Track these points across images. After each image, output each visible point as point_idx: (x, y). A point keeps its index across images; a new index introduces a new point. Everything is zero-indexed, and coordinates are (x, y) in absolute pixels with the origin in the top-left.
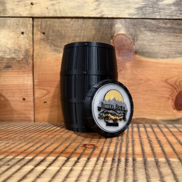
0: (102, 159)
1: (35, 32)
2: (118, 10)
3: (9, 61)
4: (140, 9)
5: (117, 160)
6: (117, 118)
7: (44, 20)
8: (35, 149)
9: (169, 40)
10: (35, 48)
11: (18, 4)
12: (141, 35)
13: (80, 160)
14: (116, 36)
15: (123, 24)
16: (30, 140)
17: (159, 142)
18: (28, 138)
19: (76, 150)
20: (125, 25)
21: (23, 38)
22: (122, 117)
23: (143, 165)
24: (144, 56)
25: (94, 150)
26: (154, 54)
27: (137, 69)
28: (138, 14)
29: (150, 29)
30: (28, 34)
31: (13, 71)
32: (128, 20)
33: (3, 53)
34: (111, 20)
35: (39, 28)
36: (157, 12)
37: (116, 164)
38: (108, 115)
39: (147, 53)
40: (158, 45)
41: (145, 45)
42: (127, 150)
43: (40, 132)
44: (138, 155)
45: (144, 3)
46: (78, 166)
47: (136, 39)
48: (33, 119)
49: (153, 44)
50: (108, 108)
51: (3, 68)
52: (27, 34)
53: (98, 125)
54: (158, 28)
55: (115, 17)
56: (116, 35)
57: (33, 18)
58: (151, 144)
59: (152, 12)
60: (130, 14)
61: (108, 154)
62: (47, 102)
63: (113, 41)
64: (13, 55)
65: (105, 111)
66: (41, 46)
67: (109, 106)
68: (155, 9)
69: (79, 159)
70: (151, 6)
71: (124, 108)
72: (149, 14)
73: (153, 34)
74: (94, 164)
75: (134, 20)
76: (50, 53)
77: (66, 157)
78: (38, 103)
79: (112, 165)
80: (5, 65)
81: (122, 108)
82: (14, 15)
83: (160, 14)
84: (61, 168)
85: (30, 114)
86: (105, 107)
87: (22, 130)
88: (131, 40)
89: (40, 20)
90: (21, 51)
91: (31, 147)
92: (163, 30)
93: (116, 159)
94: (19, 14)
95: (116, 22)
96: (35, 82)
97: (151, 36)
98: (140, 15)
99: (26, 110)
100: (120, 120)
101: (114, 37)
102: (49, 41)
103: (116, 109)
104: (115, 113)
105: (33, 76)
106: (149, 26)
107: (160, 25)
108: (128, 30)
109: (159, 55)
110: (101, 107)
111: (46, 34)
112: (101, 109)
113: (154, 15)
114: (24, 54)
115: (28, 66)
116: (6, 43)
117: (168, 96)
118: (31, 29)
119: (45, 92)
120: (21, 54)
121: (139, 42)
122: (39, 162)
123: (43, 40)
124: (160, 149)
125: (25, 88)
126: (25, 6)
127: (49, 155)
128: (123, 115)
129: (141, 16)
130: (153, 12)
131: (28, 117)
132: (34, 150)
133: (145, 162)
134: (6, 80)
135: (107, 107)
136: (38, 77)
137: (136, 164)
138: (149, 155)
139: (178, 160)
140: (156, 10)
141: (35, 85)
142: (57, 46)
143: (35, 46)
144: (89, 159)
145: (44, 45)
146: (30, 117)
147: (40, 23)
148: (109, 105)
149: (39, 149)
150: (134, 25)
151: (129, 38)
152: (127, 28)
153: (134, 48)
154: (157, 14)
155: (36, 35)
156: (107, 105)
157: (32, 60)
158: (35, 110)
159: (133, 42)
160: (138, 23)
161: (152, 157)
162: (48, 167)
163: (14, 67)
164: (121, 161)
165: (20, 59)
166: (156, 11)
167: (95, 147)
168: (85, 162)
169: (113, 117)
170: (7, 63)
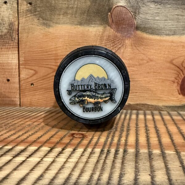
0: (89, 150)
5: (107, 152)
6: (100, 100)
8: (17, 138)
9: (176, 14)
10: (21, 20)
12: (143, 7)
13: (65, 150)
14: (114, 9)
16: (12, 127)
17: (157, 131)
18: (10, 125)
19: (61, 139)
21: (6, 9)
22: (107, 99)
23: (134, 157)
24: (147, 33)
25: (82, 140)
26: (157, 30)
27: (138, 48)
30: (12, 4)
37: (104, 156)
39: (150, 28)
40: (163, 19)
41: (148, 20)
42: (119, 140)
43: (25, 118)
44: (130, 146)
46: (61, 158)
47: (137, 12)
48: (18, 103)
56: (114, 6)
58: (147, 134)
61: (98, 144)
62: (34, 84)
63: (111, 14)
65: (78, 94)
66: (27, 18)
69: (63, 149)
73: (159, 6)
74: (80, 155)
76: (38, 27)
77: (49, 147)
78: (24, 84)
79: (100, 156)
84: (42, 159)
85: (16, 98)
87: (4, 115)
88: (132, 13)
90: (4, 24)
91: (12, 135)
92: (170, 2)
93: (106, 150)
96: (20, 61)
97: (156, 8)
99: (11, 93)
100: (105, 102)
102: (37, 13)
104: (94, 94)
105: (19, 54)
108: (129, 2)
109: (164, 31)
111: (33, 4)
114: (7, 28)
115: (13, 42)
117: (173, 79)
119: (32, 72)
121: (141, 15)
122: (19, 152)
123: (30, 11)
124: (157, 139)
125: (10, 68)
127: (31, 144)
128: (109, 95)
131: (13, 101)
132: (15, 139)
133: (137, 154)
136: (23, 55)
137: (126, 156)
138: (143, 146)
139: (175, 153)
141: (20, 64)
142: (46, 20)
143: (20, 18)
144: (74, 150)
145: (31, 17)
146: (15, 101)
149: (20, 137)
151: (130, 11)
153: (136, 23)
155: (21, 5)
157: (17, 36)
158: (21, 93)
159: (134, 16)
161: (145, 148)
162: (28, 158)
164: (110, 153)
165: (3, 34)
167: (84, 137)
168: (70, 153)
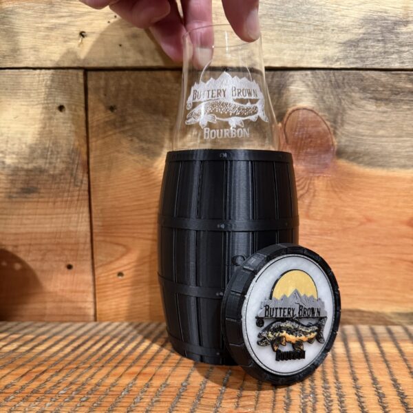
1: (91, 104)
2: (298, 50)
3: (31, 177)
4: (350, 46)
6: (303, 337)
7: (112, 74)
10: (94, 144)
11: (47, 35)
12: (352, 109)
14: (290, 114)
15: (310, 83)
20: (314, 85)
21: (62, 120)
22: (313, 335)
24: (359, 163)
26: (382, 156)
27: (341, 195)
28: (346, 58)
29: (377, 95)
30: (75, 110)
31: (40, 200)
32: (322, 72)
33: (14, 156)
34: (279, 73)
35: (102, 96)
36: (393, 53)
38: (281, 334)
39: (367, 154)
40: (394, 135)
41: (363, 136)
45: (362, 31)
47: (340, 121)
48: (92, 312)
49: (381, 132)
50: (282, 316)
51: (17, 193)
52: (71, 110)
53: (258, 362)
54: (396, 91)
55: (289, 65)
56: (290, 110)
57: (86, 70)
59: (381, 53)
60: (325, 59)
62: (124, 273)
63: (284, 125)
64: (40, 163)
65: (274, 325)
66: (107, 139)
67: (284, 312)
68: (389, 45)
70: (380, 38)
71: (319, 312)
72: (375, 57)
73: (383, 108)
75: (337, 73)
76: (131, 158)
78: (103, 275)
80: (22, 186)
81: (313, 313)
82: (37, 64)
83: (400, 57)
85: (86, 302)
86: (274, 316)
88: (328, 123)
89: (103, 74)
90: (58, 153)
92: (407, 98)
94: (51, 60)
95: (291, 79)
96: (94, 227)
97: (379, 112)
98: (352, 60)
99: (76, 292)
100: (310, 341)
101: (287, 115)
102: (127, 128)
103: (300, 318)
104: (297, 326)
106: (372, 89)
107: (401, 84)
108: (322, 99)
109: (396, 160)
110: (263, 316)
112: (263, 323)
113: (387, 60)
114: (65, 159)
115: (77, 188)
116: (23, 134)
118: (83, 97)
119: (120, 249)
120: (59, 160)
121: (347, 127)
123: (112, 124)
125: (73, 241)
126: (65, 42)
128: (316, 328)
129: (353, 63)
130: (385, 52)
131: (80, 308)
134: (25, 221)
135: (278, 316)
136: (101, 215)
140: (393, 47)
141: (94, 234)
142: (146, 141)
143: (92, 140)
145: (114, 137)
146: (85, 308)
147: (102, 83)
148: (282, 310)
150: (337, 86)
151: (324, 118)
152: (318, 92)
153: (336, 144)
154: (394, 56)
155: (93, 113)
156: (278, 311)
157: (86, 175)
158: (97, 291)
159: (332, 129)
160: (346, 81)
163: (42, 191)
165: (57, 172)
166: (392, 50)
169: (292, 338)
170: (25, 180)
